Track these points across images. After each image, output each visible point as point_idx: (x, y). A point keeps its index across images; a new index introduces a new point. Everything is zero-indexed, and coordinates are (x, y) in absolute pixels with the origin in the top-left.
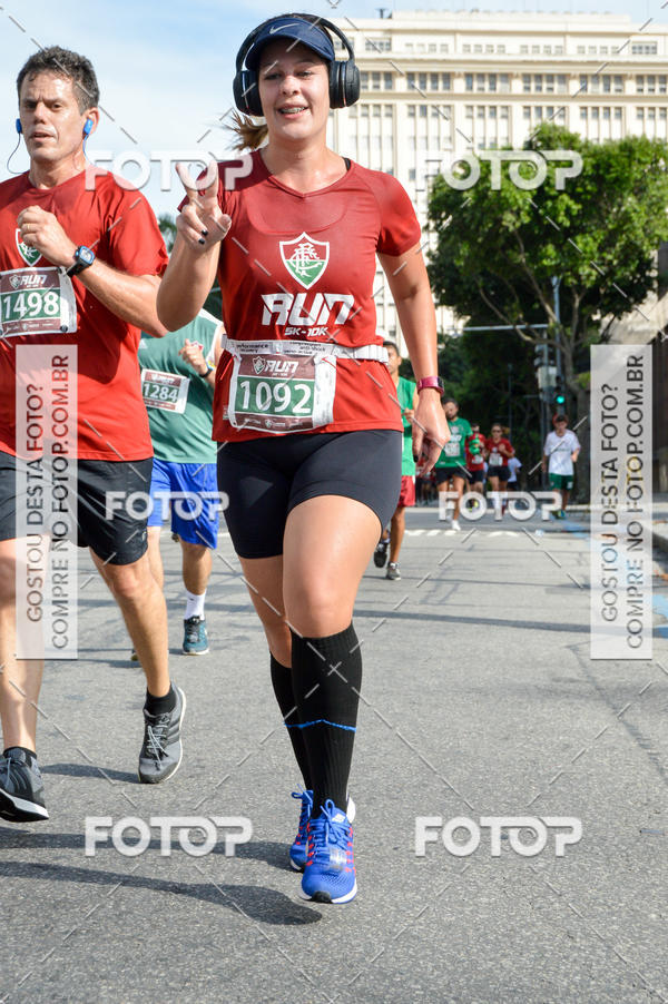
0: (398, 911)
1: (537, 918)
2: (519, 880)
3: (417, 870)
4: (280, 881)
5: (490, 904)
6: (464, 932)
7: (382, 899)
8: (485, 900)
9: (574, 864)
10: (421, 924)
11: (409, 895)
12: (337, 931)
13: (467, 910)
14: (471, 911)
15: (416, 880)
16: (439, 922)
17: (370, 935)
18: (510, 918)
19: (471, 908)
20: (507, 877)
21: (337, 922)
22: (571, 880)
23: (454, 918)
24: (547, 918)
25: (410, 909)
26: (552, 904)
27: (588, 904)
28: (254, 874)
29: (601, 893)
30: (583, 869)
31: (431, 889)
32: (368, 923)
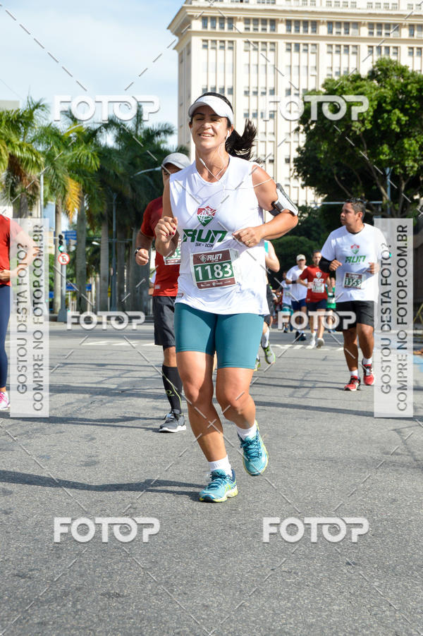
0: (275, 614)
1: (374, 621)
2: (360, 594)
3: (288, 585)
4: (190, 591)
5: (340, 611)
6: (322, 629)
7: (263, 605)
8: (336, 607)
9: (400, 584)
10: (291, 624)
11: (282, 603)
12: (231, 627)
13: (324, 615)
14: (327, 616)
15: (288, 592)
16: (304, 622)
17: (254, 631)
18: (354, 621)
19: (327, 613)
20: (352, 592)
21: (232, 621)
22: (398, 595)
23: (314, 620)
24: (381, 622)
25: (283, 612)
26: (384, 612)
27: (410, 613)
28: (172, 585)
29: (419, 605)
30: (406, 587)
31: (298, 599)
32: (253, 622)
